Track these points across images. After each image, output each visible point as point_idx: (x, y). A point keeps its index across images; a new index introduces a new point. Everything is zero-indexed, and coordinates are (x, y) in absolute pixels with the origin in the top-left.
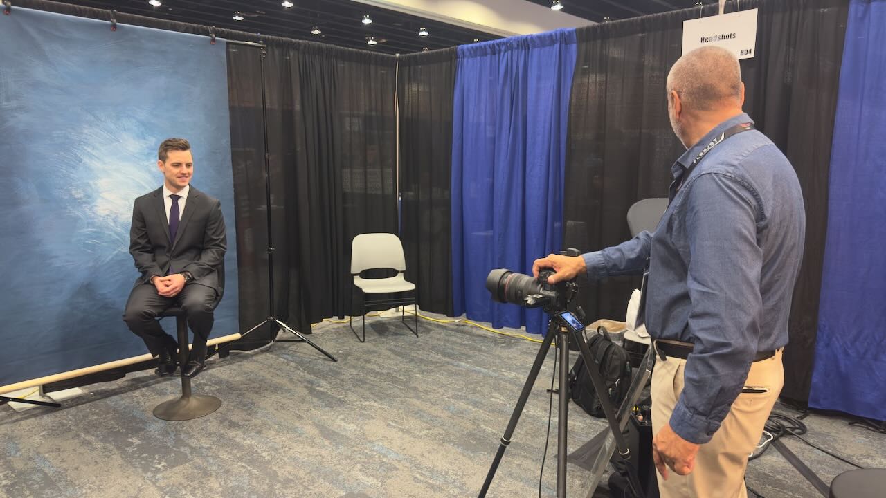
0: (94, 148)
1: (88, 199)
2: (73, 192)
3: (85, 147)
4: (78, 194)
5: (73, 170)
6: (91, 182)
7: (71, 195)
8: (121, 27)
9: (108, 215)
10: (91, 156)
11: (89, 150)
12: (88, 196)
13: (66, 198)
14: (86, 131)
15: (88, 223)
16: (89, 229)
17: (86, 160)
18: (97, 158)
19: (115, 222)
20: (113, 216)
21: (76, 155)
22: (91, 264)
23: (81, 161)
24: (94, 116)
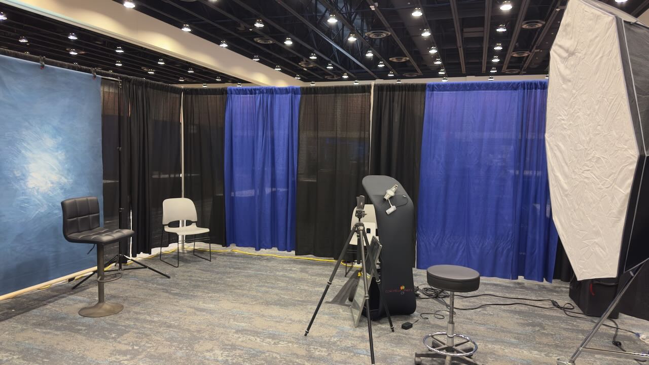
0: (28, 144)
1: (24, 177)
2: (15, 172)
3: (23, 143)
4: (18, 174)
5: (16, 158)
6: (25, 166)
7: (14, 174)
8: (46, 67)
9: (34, 188)
10: (25, 148)
11: (25, 145)
12: (24, 175)
13: (11, 176)
14: (24, 133)
15: (23, 193)
16: (24, 197)
17: (23, 151)
18: (30, 150)
19: (38, 192)
20: (37, 188)
21: (18, 148)
22: (23, 220)
23: (20, 152)
24: (29, 122)
